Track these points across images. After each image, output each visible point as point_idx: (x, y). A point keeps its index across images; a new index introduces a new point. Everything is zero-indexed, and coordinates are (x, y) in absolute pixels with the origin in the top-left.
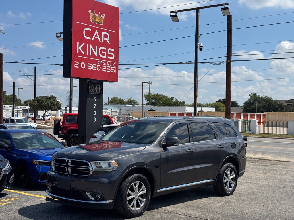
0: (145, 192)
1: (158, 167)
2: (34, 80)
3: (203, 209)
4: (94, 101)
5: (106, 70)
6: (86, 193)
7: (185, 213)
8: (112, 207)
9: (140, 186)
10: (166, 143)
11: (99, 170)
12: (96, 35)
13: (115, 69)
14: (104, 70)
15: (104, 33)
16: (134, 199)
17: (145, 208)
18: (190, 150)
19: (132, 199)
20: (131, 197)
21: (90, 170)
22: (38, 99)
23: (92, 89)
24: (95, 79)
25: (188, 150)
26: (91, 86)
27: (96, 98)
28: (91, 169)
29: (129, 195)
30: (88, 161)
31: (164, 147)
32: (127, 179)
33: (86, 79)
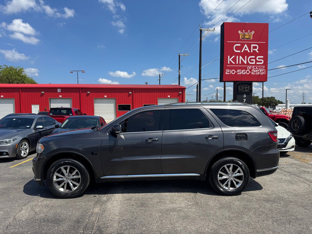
4: (244, 97)
5: (255, 73)
12: (246, 48)
13: (264, 71)
14: (253, 73)
15: (252, 45)
23: (241, 89)
24: (244, 81)
26: (241, 86)
27: (245, 94)
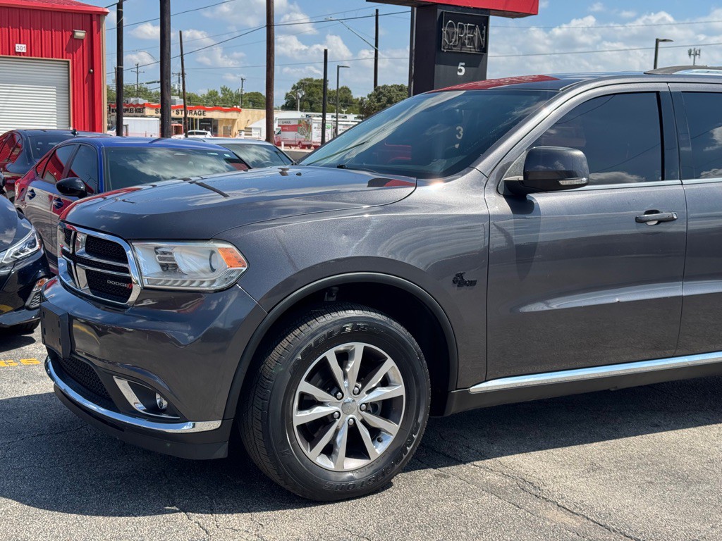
0: (397, 390)
1: (472, 283)
2: (374, 45)
3: (689, 484)
4: (459, 73)
6: (114, 377)
7: (589, 499)
8: (222, 453)
9: (370, 364)
10: (525, 175)
11: (170, 282)
16: (335, 421)
17: (397, 461)
18: (657, 212)
19: (326, 422)
20: (318, 412)
21: (129, 280)
22: (381, 93)
23: (452, 38)
24: (463, 4)
25: (648, 212)
26: (451, 26)
27: (463, 64)
28: (135, 278)
29: (308, 402)
30: (126, 241)
31: (517, 195)
32: (297, 332)
33: (435, 6)
